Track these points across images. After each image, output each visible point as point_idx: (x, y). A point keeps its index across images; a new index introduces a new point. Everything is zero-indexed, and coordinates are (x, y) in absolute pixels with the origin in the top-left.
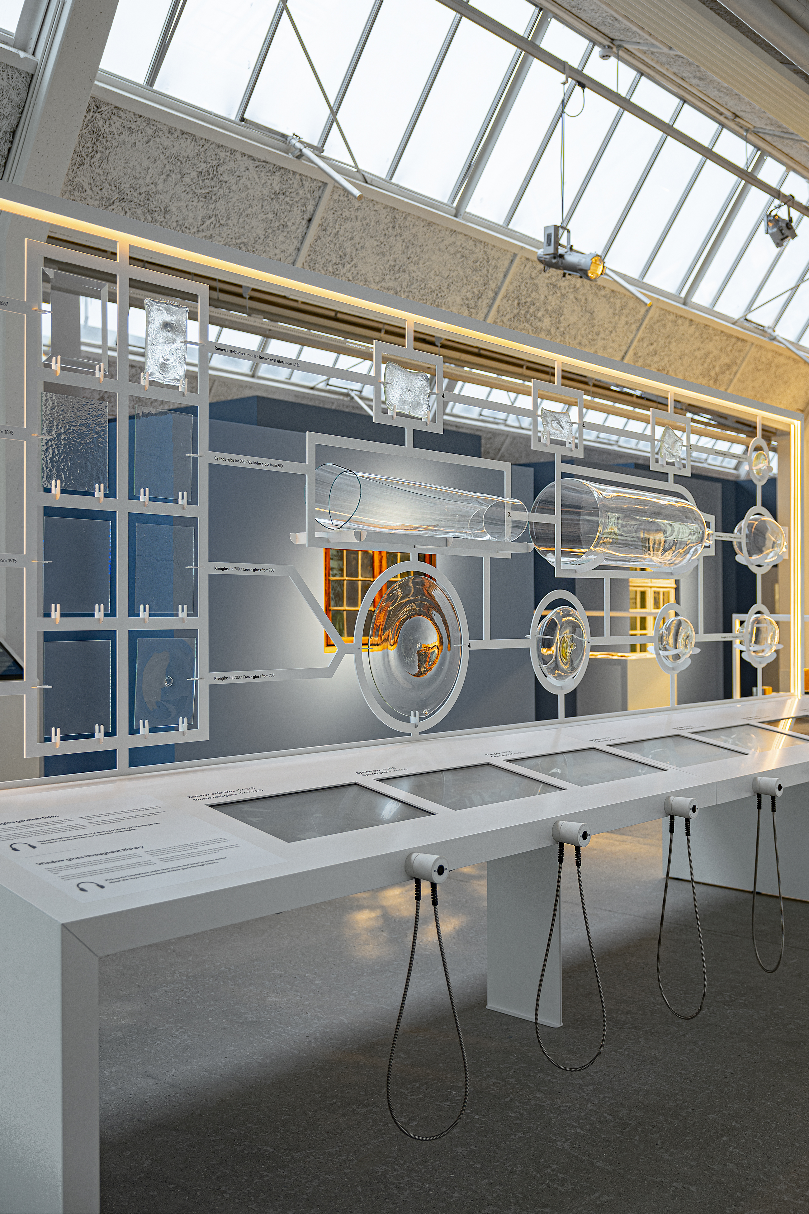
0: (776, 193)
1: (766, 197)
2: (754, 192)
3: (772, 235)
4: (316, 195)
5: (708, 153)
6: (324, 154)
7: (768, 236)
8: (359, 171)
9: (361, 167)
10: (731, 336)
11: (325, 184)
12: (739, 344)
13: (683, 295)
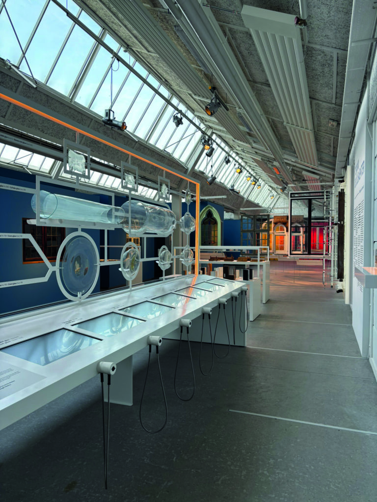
0: (176, 108)
1: (173, 109)
2: (170, 107)
3: (175, 123)
4: (16, 85)
5: (157, 92)
6: (20, 70)
7: (174, 123)
8: (34, 78)
9: (34, 77)
10: (160, 155)
11: (20, 82)
12: (163, 158)
13: (146, 140)
